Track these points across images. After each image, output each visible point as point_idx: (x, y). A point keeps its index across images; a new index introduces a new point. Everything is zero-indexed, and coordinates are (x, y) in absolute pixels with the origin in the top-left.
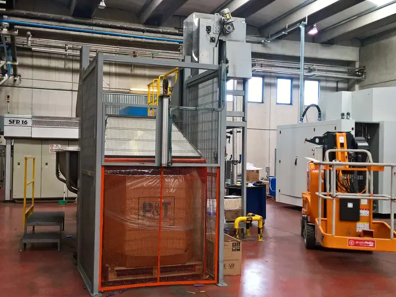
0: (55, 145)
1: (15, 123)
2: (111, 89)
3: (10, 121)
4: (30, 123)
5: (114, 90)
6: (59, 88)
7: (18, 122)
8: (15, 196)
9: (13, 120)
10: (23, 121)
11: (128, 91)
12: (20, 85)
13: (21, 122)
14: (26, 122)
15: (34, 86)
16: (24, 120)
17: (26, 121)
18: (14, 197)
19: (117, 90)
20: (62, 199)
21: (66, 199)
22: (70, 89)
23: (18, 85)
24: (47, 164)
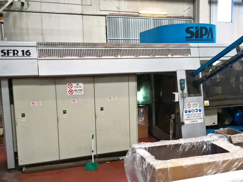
0: (74, 85)
1: (11, 54)
2: (120, 13)
3: (2, 51)
4: (34, 53)
5: (123, 13)
6: (69, 12)
7: (15, 53)
8: (21, 161)
9: (8, 51)
10: (23, 51)
11: (137, 14)
12: (29, 10)
13: (20, 54)
14: (28, 53)
15: (43, 10)
16: (26, 49)
17: (28, 51)
18: (20, 163)
19: (127, 13)
20: (90, 158)
21: (95, 157)
22: (80, 13)
23: (26, 9)
24: (65, 112)
